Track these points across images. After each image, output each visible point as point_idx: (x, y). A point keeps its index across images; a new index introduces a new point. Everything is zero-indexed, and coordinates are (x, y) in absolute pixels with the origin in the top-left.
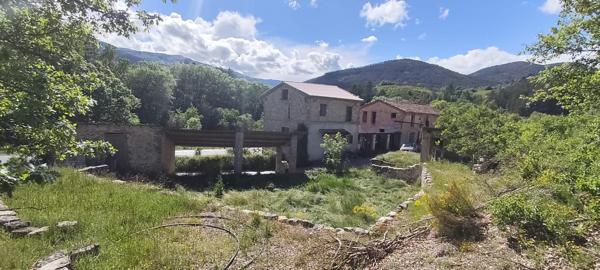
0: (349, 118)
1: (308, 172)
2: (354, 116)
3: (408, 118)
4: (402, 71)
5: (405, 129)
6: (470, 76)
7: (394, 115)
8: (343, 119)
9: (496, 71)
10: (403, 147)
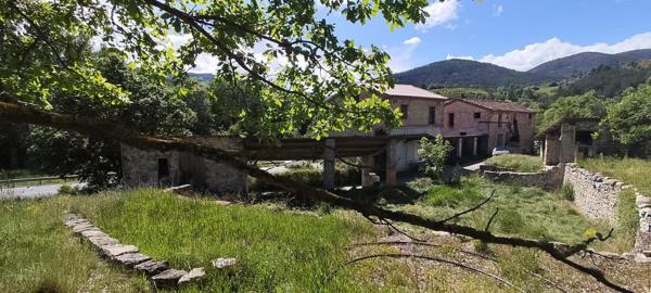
0: (432, 121)
1: (412, 184)
2: (438, 117)
3: (495, 118)
4: (450, 73)
5: (493, 131)
6: (528, 73)
7: (477, 115)
8: (426, 121)
9: (559, 64)
10: (495, 151)
